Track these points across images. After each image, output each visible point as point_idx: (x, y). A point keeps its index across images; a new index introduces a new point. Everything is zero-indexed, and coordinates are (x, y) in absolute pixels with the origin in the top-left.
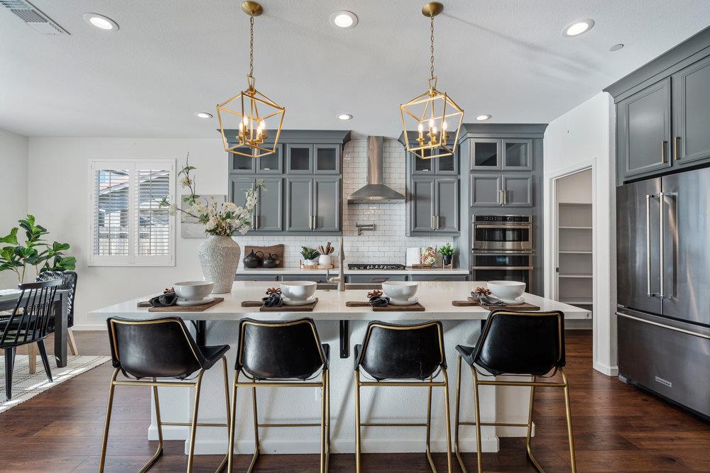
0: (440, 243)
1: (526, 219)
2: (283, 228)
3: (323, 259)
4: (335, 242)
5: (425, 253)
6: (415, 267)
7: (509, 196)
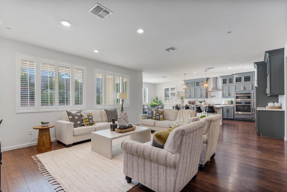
0: (230, 99)
1: (250, 93)
2: (195, 97)
3: (203, 103)
4: (206, 99)
5: (226, 102)
6: (223, 105)
7: (245, 89)
